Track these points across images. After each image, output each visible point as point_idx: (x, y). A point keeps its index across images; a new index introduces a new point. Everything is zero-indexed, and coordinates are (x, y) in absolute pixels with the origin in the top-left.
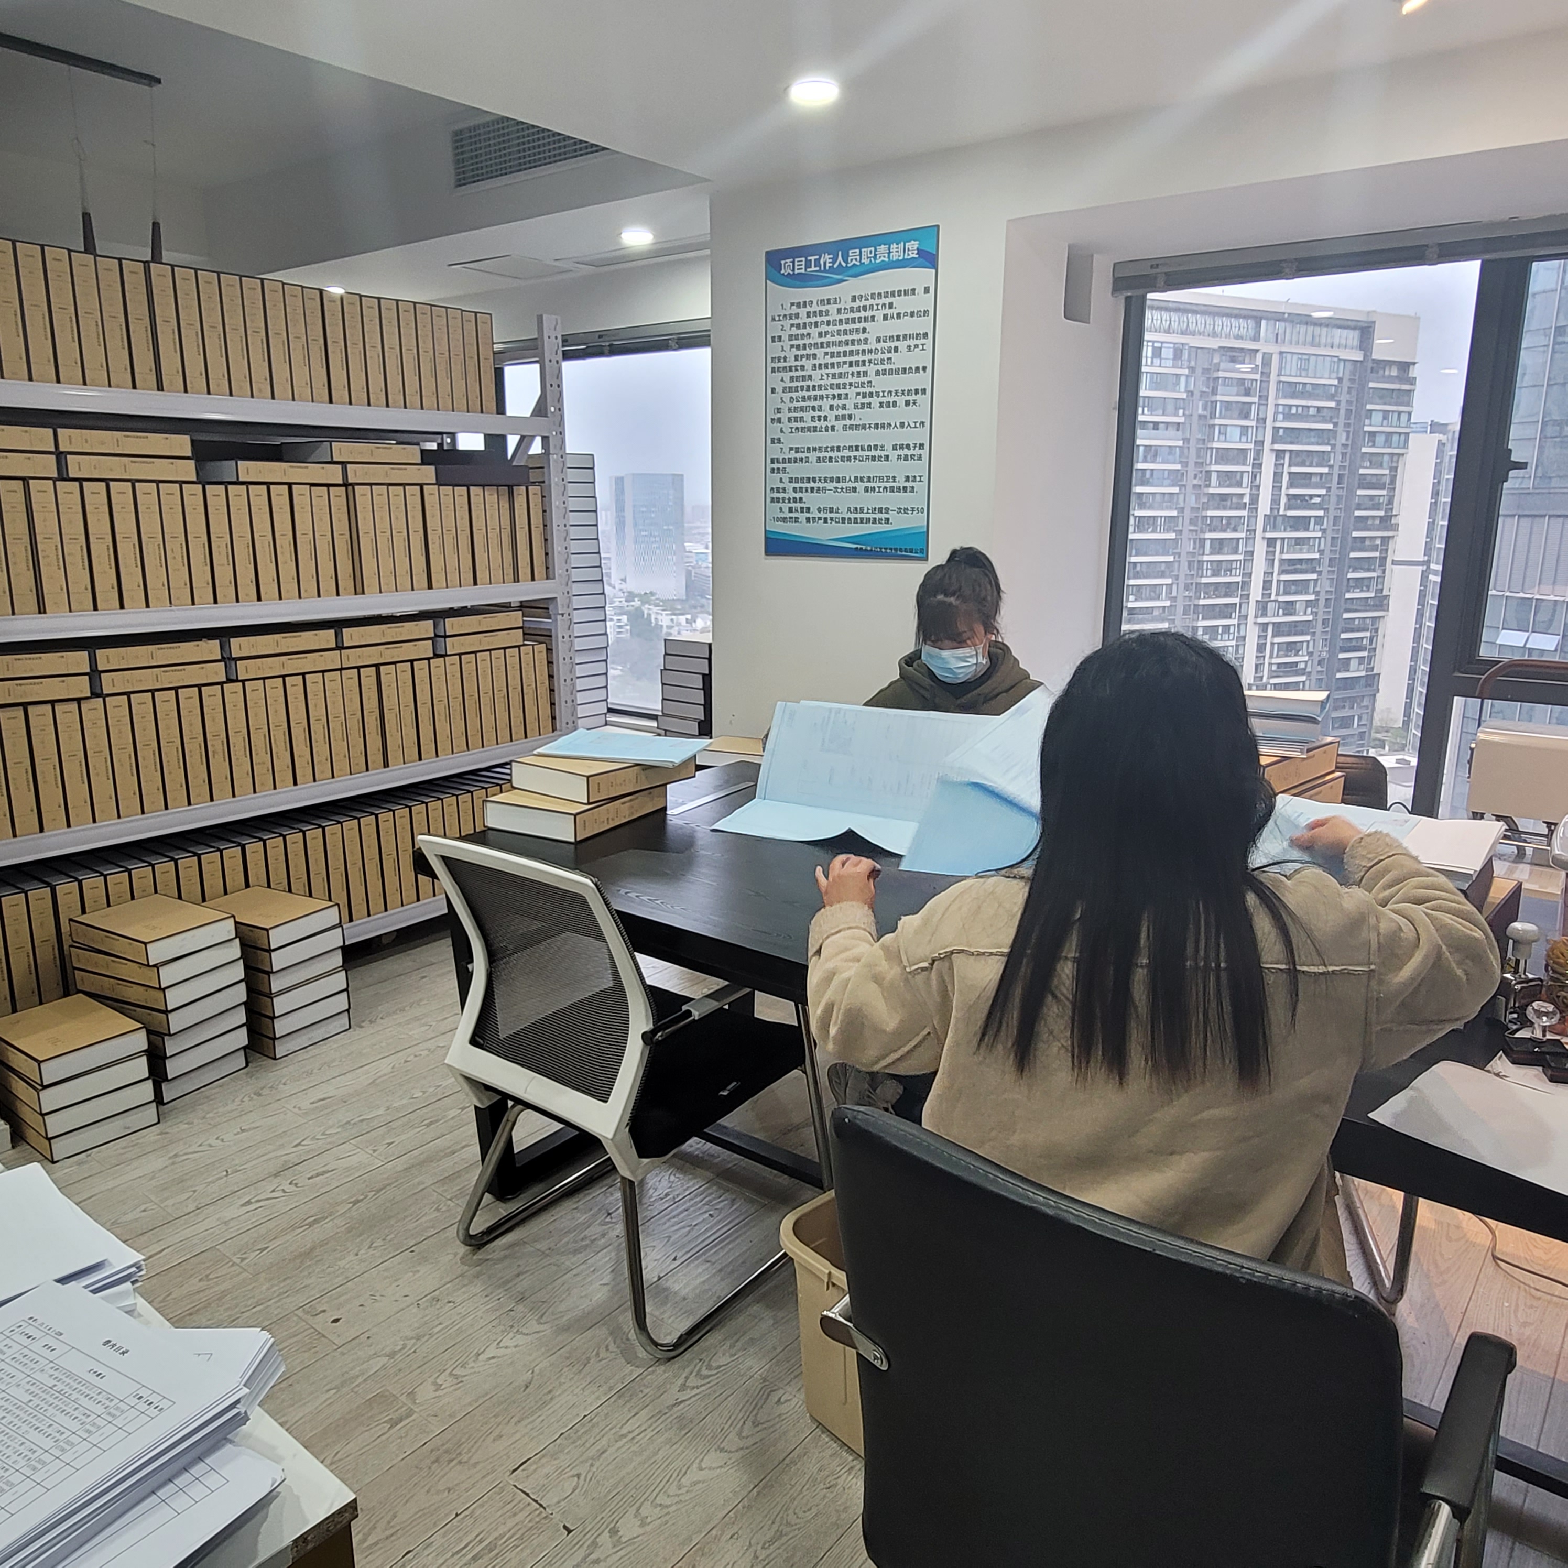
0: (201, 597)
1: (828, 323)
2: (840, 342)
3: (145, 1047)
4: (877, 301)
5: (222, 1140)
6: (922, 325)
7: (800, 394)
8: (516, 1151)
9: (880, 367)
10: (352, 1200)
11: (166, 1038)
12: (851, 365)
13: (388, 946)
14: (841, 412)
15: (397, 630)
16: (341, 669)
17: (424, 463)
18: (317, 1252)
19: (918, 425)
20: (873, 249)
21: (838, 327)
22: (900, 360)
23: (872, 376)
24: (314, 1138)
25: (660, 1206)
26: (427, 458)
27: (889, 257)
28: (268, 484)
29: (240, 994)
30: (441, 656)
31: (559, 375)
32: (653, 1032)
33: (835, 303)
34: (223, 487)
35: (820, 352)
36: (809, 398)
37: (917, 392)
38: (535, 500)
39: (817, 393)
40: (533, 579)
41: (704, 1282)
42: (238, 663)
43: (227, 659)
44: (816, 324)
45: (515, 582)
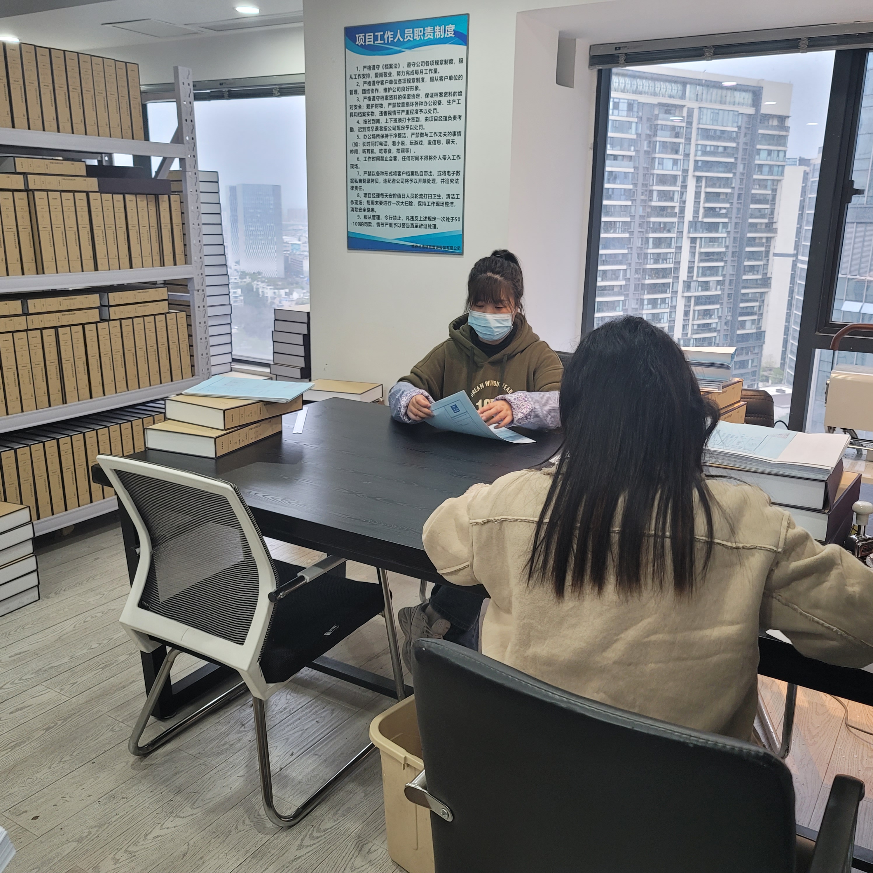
1: (391, 82)
2: (400, 96)
4: (425, 67)
6: (458, 86)
7: (371, 133)
8: (172, 683)
10: (45, 727)
12: (407, 113)
13: (69, 536)
14: (400, 147)
15: (71, 301)
16: (27, 331)
17: (88, 175)
19: (455, 158)
20: (422, 29)
21: (398, 85)
22: (443, 110)
23: (422, 121)
24: (13, 683)
25: (279, 717)
26: (91, 171)
27: (434, 35)
30: (106, 321)
31: (192, 112)
32: (277, 592)
33: (396, 67)
35: (385, 103)
36: (378, 136)
37: (454, 134)
38: (175, 206)
39: (384, 132)
40: (175, 264)
41: (314, 769)
44: (382, 83)
45: (161, 266)
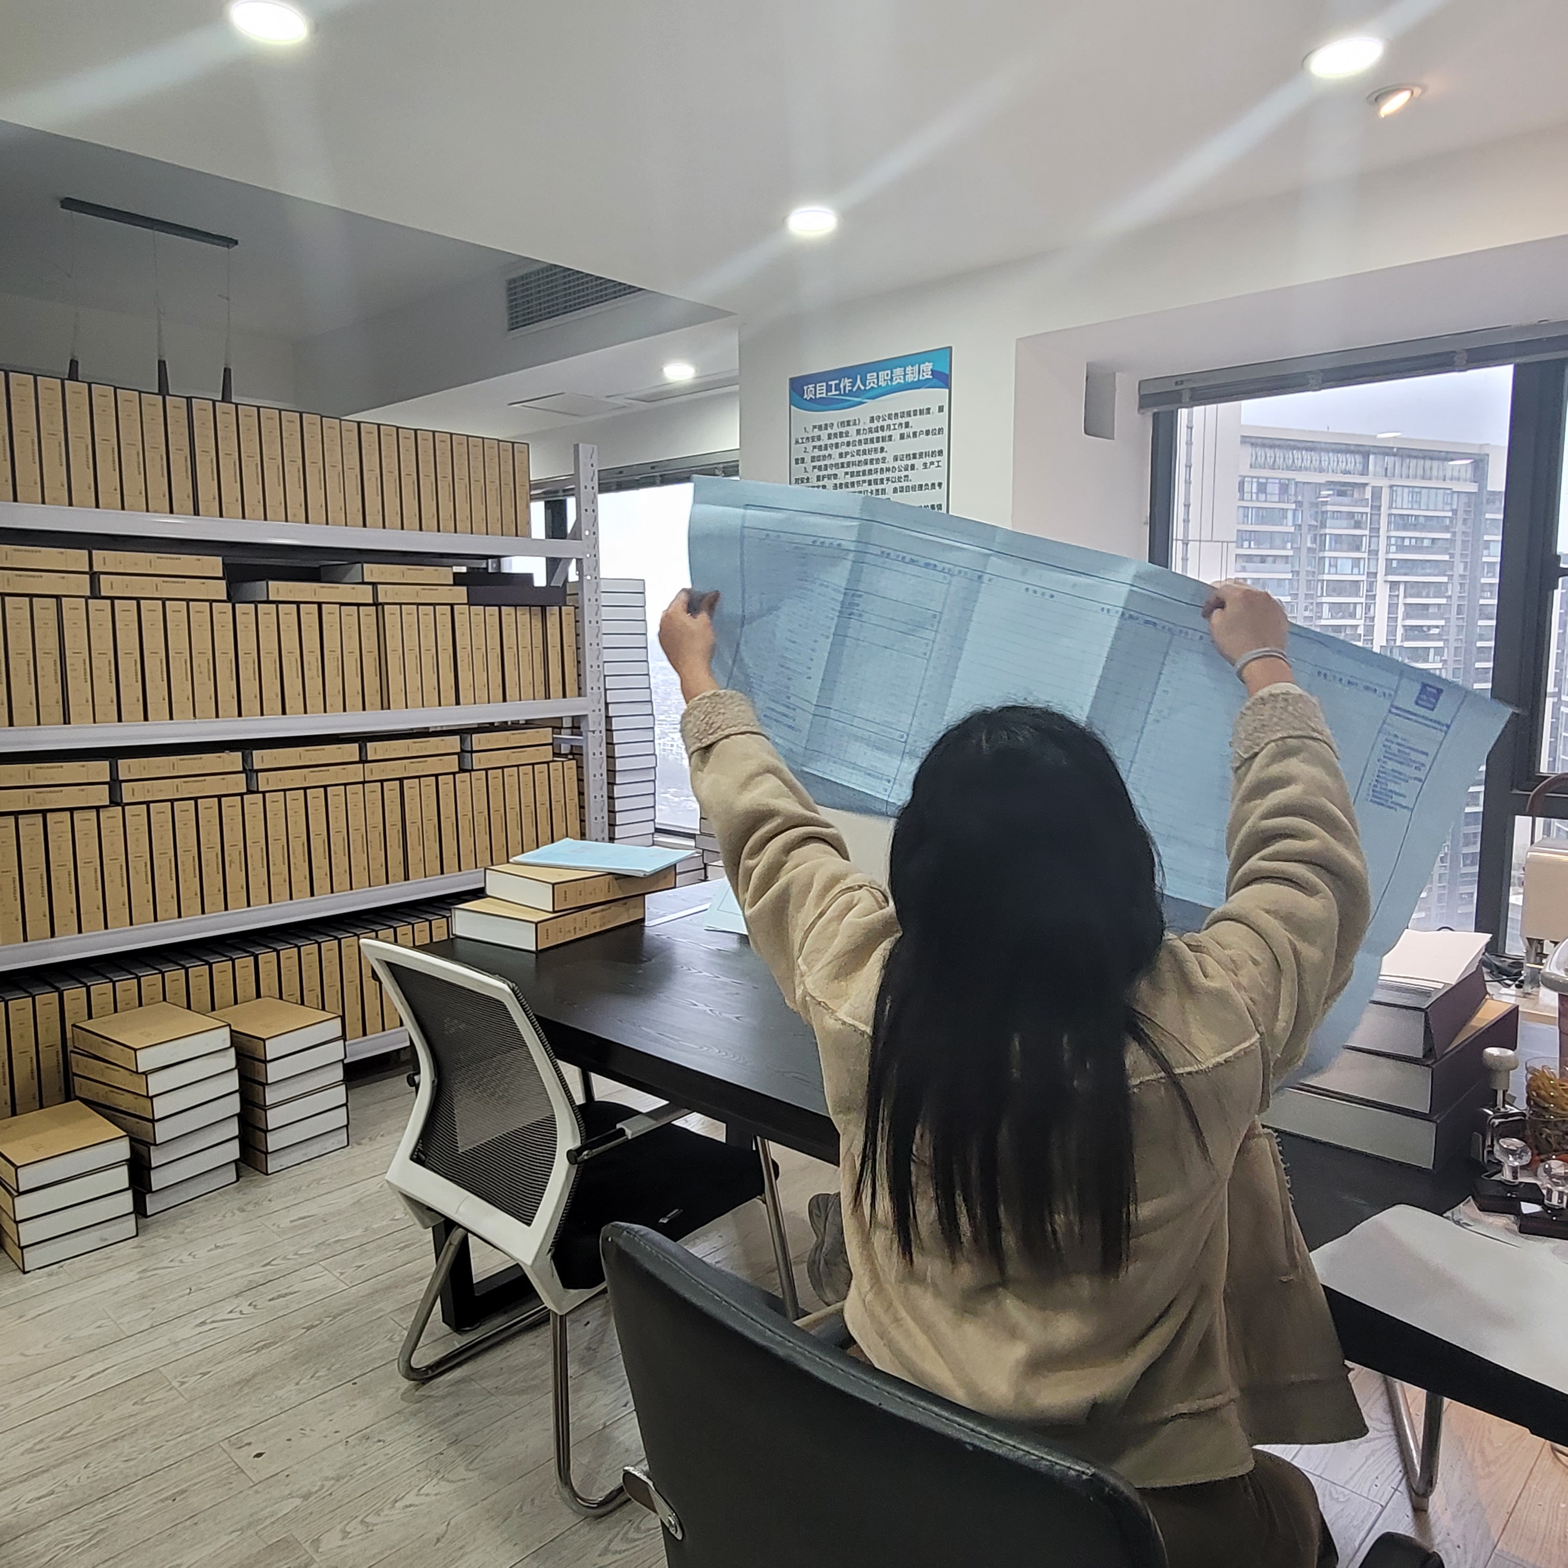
0: (225, 711)
1: (848, 444)
2: (859, 462)
3: (128, 1156)
4: (894, 421)
5: (194, 1257)
6: (938, 442)
8: (475, 1282)
9: (898, 485)
10: (306, 1325)
11: (152, 1148)
12: (870, 484)
15: (423, 744)
16: (364, 783)
17: (455, 584)
18: (256, 1380)
20: (889, 372)
21: (858, 448)
22: (916, 477)
24: (285, 1258)
26: (458, 580)
27: (905, 379)
28: (298, 603)
29: (234, 1105)
30: (467, 771)
31: (594, 501)
32: (579, 1151)
33: (855, 424)
34: (253, 606)
35: (840, 472)
37: (935, 507)
38: (568, 620)
40: (564, 696)
42: (259, 774)
43: (249, 772)
44: (837, 445)
45: (546, 698)
